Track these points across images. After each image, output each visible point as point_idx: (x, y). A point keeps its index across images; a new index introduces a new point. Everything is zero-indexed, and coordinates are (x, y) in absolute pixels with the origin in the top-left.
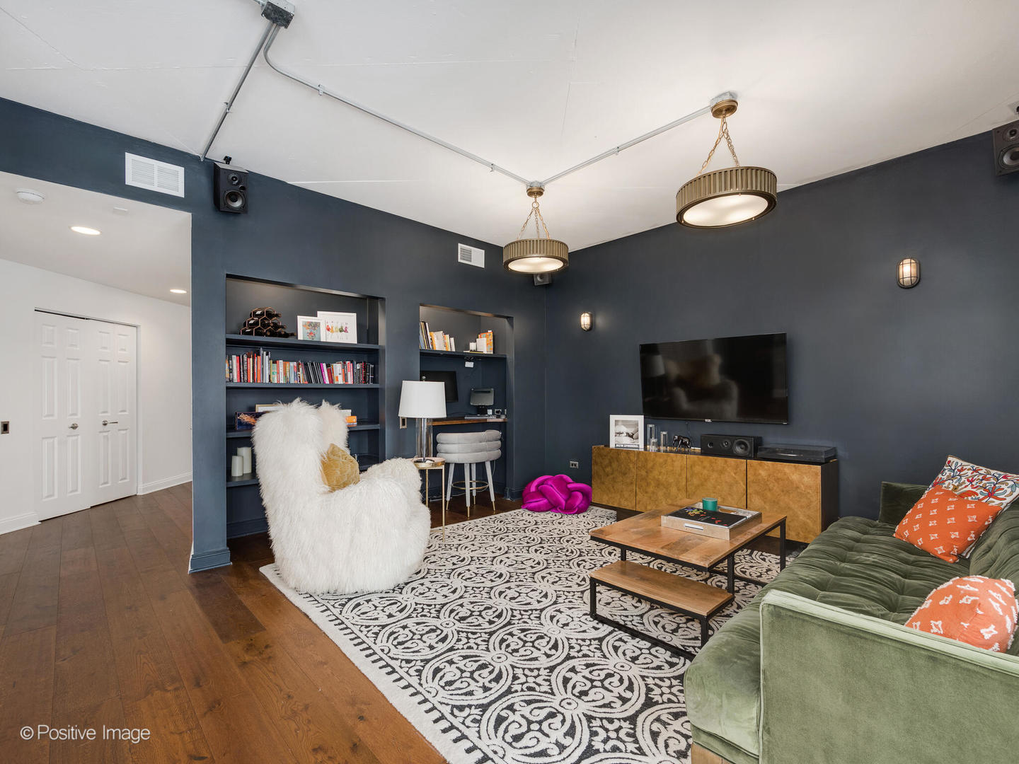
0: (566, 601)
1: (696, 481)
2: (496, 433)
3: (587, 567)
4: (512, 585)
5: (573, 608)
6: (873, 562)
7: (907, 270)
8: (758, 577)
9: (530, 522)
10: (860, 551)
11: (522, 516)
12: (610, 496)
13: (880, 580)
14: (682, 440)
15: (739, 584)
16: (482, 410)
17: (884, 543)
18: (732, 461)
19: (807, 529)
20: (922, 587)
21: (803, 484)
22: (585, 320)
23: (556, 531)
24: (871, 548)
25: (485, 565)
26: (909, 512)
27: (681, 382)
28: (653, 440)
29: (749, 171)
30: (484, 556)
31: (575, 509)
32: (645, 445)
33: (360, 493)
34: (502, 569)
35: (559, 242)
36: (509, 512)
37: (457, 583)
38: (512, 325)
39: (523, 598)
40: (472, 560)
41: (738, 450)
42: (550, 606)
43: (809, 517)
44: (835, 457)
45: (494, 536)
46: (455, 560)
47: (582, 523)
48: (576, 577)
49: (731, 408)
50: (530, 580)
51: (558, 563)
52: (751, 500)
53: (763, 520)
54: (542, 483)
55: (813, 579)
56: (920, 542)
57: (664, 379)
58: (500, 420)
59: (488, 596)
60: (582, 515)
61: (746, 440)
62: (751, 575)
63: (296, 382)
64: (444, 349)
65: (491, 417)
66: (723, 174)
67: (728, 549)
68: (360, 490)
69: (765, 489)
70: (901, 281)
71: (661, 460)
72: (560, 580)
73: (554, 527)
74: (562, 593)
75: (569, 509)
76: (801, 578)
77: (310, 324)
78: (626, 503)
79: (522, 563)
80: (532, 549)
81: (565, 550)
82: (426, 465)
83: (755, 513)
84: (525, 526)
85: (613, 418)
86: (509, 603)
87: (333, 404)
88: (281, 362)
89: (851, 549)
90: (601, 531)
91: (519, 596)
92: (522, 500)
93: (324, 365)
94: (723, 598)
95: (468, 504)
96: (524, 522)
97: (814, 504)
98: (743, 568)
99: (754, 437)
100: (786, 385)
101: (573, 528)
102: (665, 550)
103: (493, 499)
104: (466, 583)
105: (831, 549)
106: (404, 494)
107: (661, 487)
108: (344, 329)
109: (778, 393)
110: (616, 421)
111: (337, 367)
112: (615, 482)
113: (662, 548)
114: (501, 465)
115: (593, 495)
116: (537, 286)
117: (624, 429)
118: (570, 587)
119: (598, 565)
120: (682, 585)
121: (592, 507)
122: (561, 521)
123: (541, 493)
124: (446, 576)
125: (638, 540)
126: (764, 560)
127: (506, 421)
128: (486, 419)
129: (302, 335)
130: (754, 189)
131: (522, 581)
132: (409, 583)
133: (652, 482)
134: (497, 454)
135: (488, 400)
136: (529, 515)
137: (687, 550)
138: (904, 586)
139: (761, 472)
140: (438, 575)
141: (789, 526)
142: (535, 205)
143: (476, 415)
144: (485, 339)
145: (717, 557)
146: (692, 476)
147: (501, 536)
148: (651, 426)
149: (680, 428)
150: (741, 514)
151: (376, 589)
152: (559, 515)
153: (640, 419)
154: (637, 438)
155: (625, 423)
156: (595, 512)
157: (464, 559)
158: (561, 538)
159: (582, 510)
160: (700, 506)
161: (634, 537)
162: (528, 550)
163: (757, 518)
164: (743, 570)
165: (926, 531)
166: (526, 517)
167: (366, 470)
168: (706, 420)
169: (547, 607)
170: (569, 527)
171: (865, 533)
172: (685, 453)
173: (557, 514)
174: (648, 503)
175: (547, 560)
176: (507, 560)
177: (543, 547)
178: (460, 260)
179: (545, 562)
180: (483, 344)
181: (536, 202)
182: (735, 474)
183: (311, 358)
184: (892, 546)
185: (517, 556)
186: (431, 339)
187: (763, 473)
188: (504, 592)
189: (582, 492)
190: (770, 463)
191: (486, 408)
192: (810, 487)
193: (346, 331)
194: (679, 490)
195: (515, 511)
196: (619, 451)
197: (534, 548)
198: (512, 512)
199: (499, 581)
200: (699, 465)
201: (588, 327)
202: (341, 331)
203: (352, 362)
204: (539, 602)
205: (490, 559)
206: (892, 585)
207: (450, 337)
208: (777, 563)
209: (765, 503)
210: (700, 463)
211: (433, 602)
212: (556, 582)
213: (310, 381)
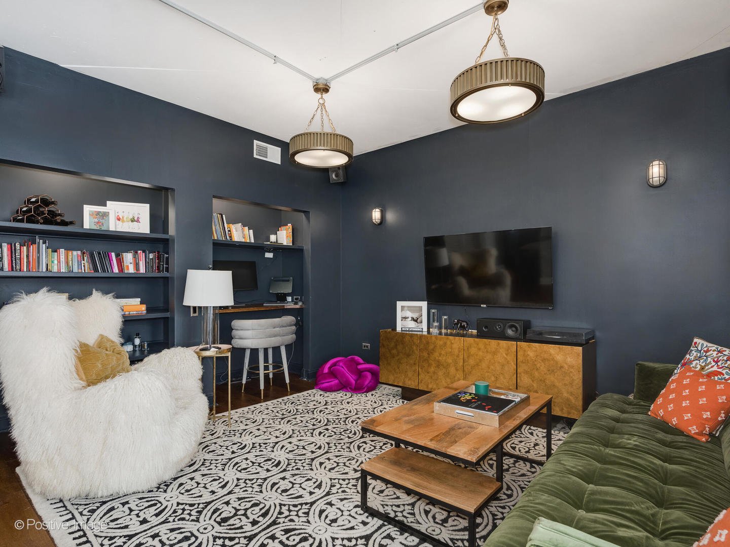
0: (340, 491)
1: (472, 362)
2: (290, 319)
3: (367, 450)
4: (287, 474)
5: (345, 499)
6: (635, 445)
7: (656, 171)
8: (526, 452)
9: (320, 403)
10: (621, 433)
11: (315, 396)
12: (396, 376)
13: (645, 468)
14: (461, 324)
15: (508, 461)
16: (282, 298)
17: (642, 422)
18: (503, 343)
19: (569, 405)
20: (683, 474)
21: (566, 364)
22: (376, 215)
23: (344, 411)
24: (630, 429)
25: (265, 452)
26: (663, 391)
27: (463, 272)
28: (436, 324)
29: (519, 62)
30: (266, 441)
31: (364, 388)
32: (429, 328)
33: (116, 389)
34: (280, 455)
35: (343, 136)
36: (302, 393)
37: (231, 475)
38: (308, 218)
39: (296, 491)
40: (253, 447)
41: (510, 332)
42: (322, 498)
43: (571, 394)
44: (593, 338)
45: (282, 419)
46: (235, 448)
47: (369, 402)
48: (353, 462)
49: (504, 294)
50: (307, 467)
51: (339, 447)
52: (520, 379)
53: (531, 402)
54: (335, 364)
55: (580, 470)
56: (674, 421)
57: (448, 269)
58: (297, 306)
59: (258, 490)
60: (370, 393)
61: (517, 323)
62: (520, 451)
63: (80, 271)
64: (243, 240)
65: (289, 304)
66: (494, 64)
67: (497, 437)
68: (115, 385)
69: (534, 369)
70: (651, 181)
71: (441, 343)
72: (338, 466)
73: (342, 407)
74: (336, 481)
75: (358, 389)
76: (568, 470)
77: (98, 213)
78: (409, 382)
79: (304, 448)
80: (317, 432)
81: (348, 432)
82: (212, 352)
83: (524, 396)
84: (315, 407)
85: (399, 304)
86: (281, 497)
87: (106, 292)
88: (62, 251)
89: (612, 430)
90: (373, 421)
91: (293, 487)
92: (317, 381)
93: (113, 255)
94: (492, 488)
95: (262, 387)
96: (314, 403)
97: (576, 382)
98: (513, 443)
99: (523, 320)
100: (551, 273)
101: (359, 407)
102: (433, 442)
103: (288, 381)
104: (239, 475)
105: (595, 431)
106: (166, 387)
107: (441, 367)
108: (136, 219)
109: (544, 281)
110: (402, 306)
111: (128, 257)
112: (400, 363)
113: (431, 440)
114: (296, 349)
115: (380, 375)
116: (331, 184)
117: (409, 314)
118: (346, 473)
119: (378, 447)
120: (452, 474)
121: (380, 385)
122: (349, 400)
123: (333, 374)
124: (220, 467)
125: (408, 431)
126: (532, 434)
127: (304, 306)
128: (284, 306)
129: (88, 223)
130: (523, 80)
131: (299, 469)
132: (179, 477)
133: (433, 363)
134: (291, 338)
135: (287, 288)
136: (321, 395)
137: (456, 442)
138: (667, 472)
139: (529, 353)
140: (212, 466)
141: (554, 402)
142: (321, 101)
143: (276, 302)
144: (285, 232)
145: (486, 449)
146: (468, 357)
147: (289, 418)
148: (433, 311)
149: (459, 312)
150: (510, 398)
151: (134, 489)
152: (349, 394)
153: (424, 305)
154: (421, 322)
155: (410, 308)
156: (384, 390)
157: (245, 446)
158: (347, 418)
159: (371, 388)
160: (473, 390)
161: (405, 427)
162: (312, 433)
163: (525, 401)
164: (513, 445)
165: (679, 411)
166: (318, 398)
167: (142, 360)
168: (482, 305)
169: (318, 500)
170: (356, 407)
171: (623, 412)
172: (463, 336)
173: (347, 393)
174: (429, 382)
175: (328, 444)
176: (289, 445)
177: (327, 430)
178: (255, 156)
179: (327, 446)
180: (283, 237)
181: (322, 98)
182: (507, 355)
183: (99, 247)
184: (648, 425)
185: (300, 440)
186: (229, 231)
187: (531, 354)
188: (277, 483)
189: (371, 373)
190: (537, 344)
191: (286, 295)
192: (573, 367)
193: (138, 221)
194: (457, 370)
195: (308, 392)
196: (403, 335)
197: (318, 430)
198: (305, 393)
199: (275, 470)
200: (474, 347)
201: (379, 221)
202: (132, 221)
203: (144, 251)
204: (311, 493)
205: (272, 445)
206: (655, 472)
207: (249, 229)
208: (543, 437)
209: (533, 381)
210: (475, 345)
211: (197, 501)
212: (333, 469)
213: (96, 270)
